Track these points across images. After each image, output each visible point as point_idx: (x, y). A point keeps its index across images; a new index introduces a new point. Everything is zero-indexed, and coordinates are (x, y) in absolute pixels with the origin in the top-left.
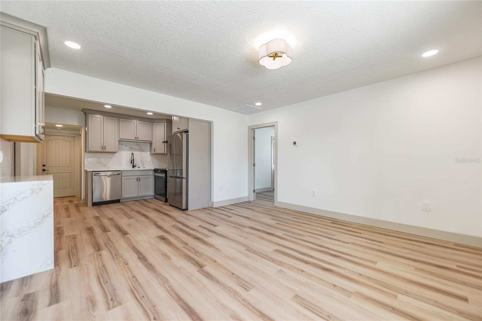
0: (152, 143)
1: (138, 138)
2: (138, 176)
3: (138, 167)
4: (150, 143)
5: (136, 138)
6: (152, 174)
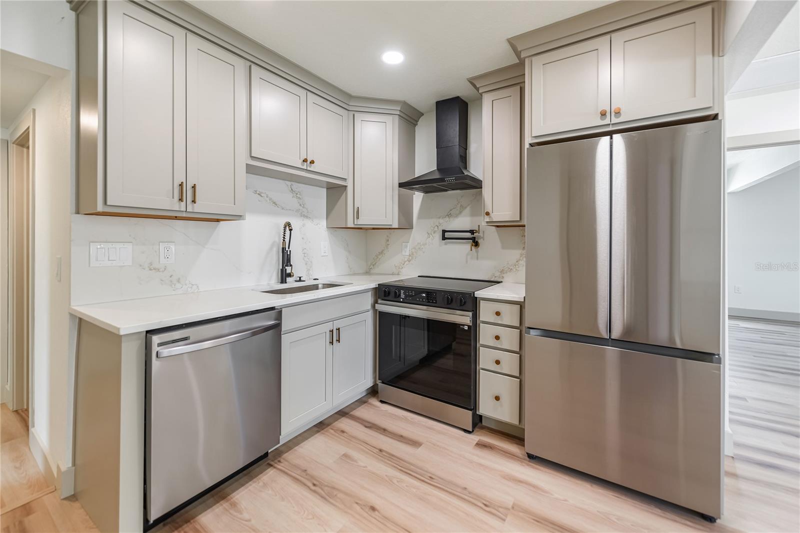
0: (346, 186)
1: (312, 162)
2: (331, 321)
3: (298, 279)
4: (327, 189)
5: (305, 161)
6: (369, 307)
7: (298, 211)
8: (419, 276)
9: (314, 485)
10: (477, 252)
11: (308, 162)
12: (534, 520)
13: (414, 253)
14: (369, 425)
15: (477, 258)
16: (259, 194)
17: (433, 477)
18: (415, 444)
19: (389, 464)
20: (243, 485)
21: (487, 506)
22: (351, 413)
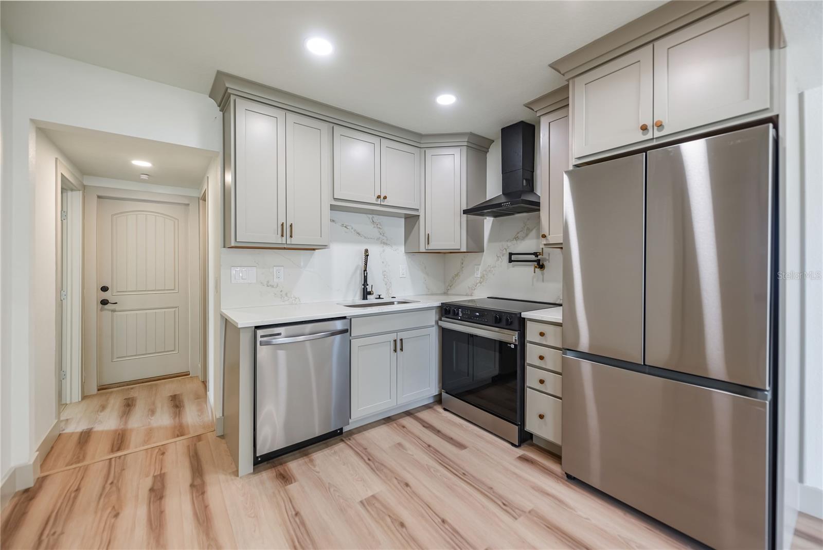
0: (419, 216)
1: (385, 198)
2: (397, 332)
3: (378, 297)
4: (406, 218)
5: (379, 197)
6: (434, 323)
7: (378, 239)
8: (488, 298)
9: (369, 460)
10: (543, 274)
11: (382, 198)
12: (546, 526)
13: (486, 276)
14: (428, 426)
15: (543, 281)
16: (345, 227)
17: (466, 473)
18: (461, 446)
19: (432, 457)
20: (321, 450)
21: (505, 505)
22: (416, 414)
